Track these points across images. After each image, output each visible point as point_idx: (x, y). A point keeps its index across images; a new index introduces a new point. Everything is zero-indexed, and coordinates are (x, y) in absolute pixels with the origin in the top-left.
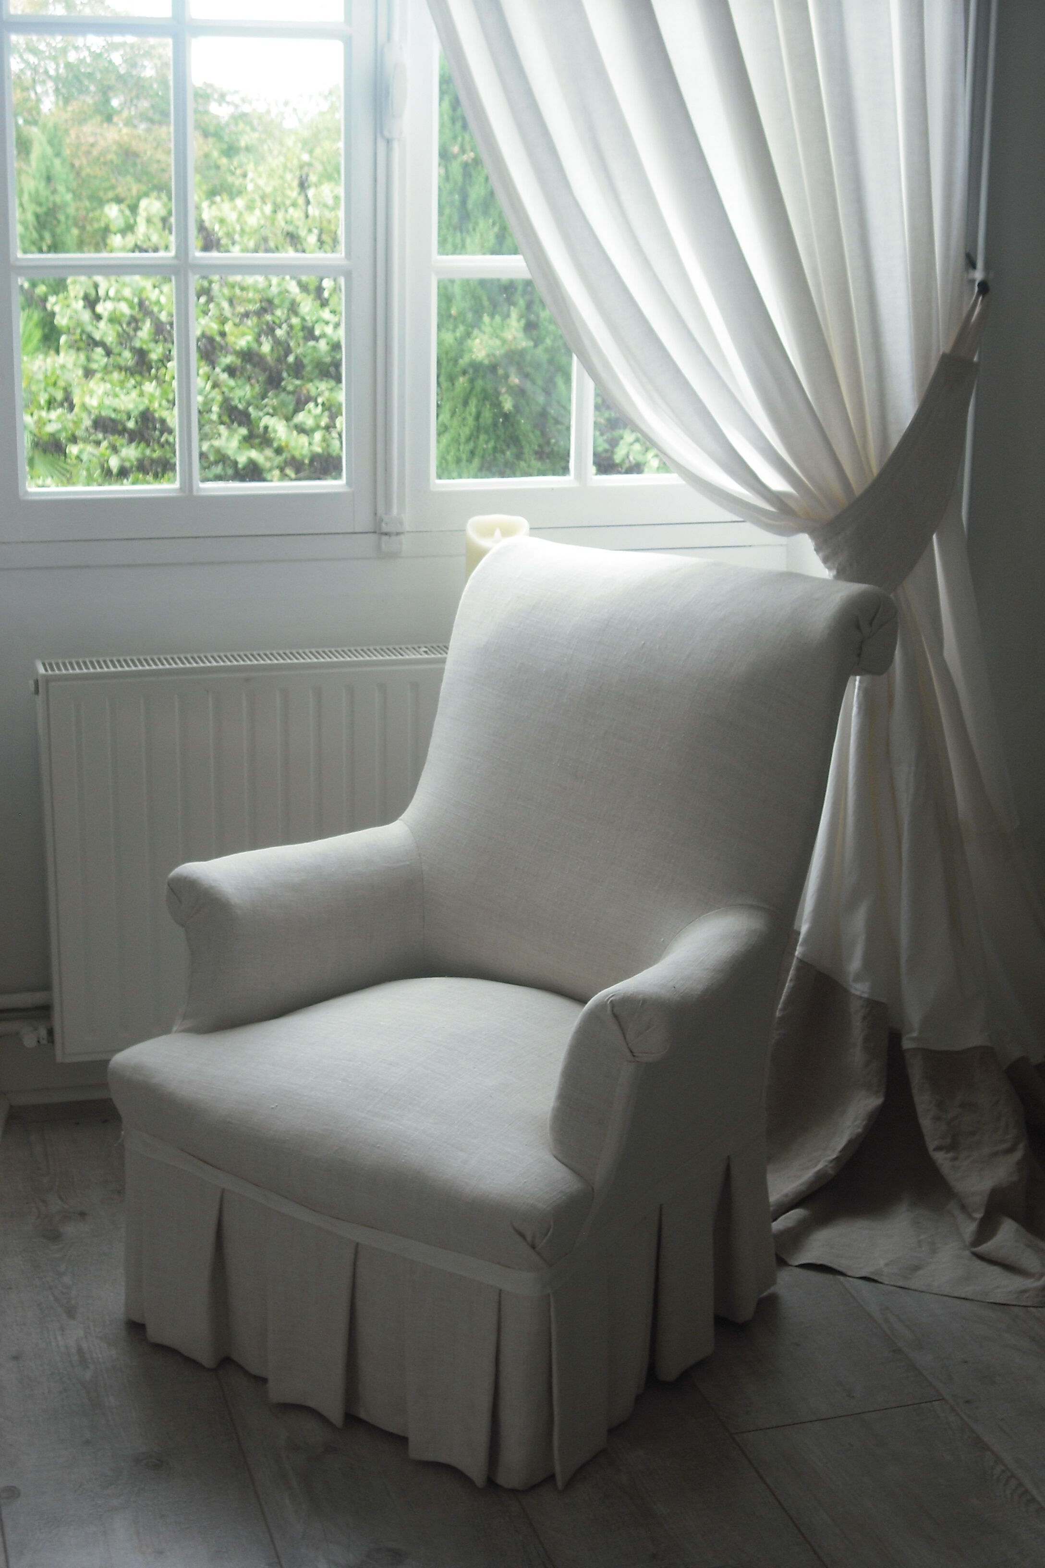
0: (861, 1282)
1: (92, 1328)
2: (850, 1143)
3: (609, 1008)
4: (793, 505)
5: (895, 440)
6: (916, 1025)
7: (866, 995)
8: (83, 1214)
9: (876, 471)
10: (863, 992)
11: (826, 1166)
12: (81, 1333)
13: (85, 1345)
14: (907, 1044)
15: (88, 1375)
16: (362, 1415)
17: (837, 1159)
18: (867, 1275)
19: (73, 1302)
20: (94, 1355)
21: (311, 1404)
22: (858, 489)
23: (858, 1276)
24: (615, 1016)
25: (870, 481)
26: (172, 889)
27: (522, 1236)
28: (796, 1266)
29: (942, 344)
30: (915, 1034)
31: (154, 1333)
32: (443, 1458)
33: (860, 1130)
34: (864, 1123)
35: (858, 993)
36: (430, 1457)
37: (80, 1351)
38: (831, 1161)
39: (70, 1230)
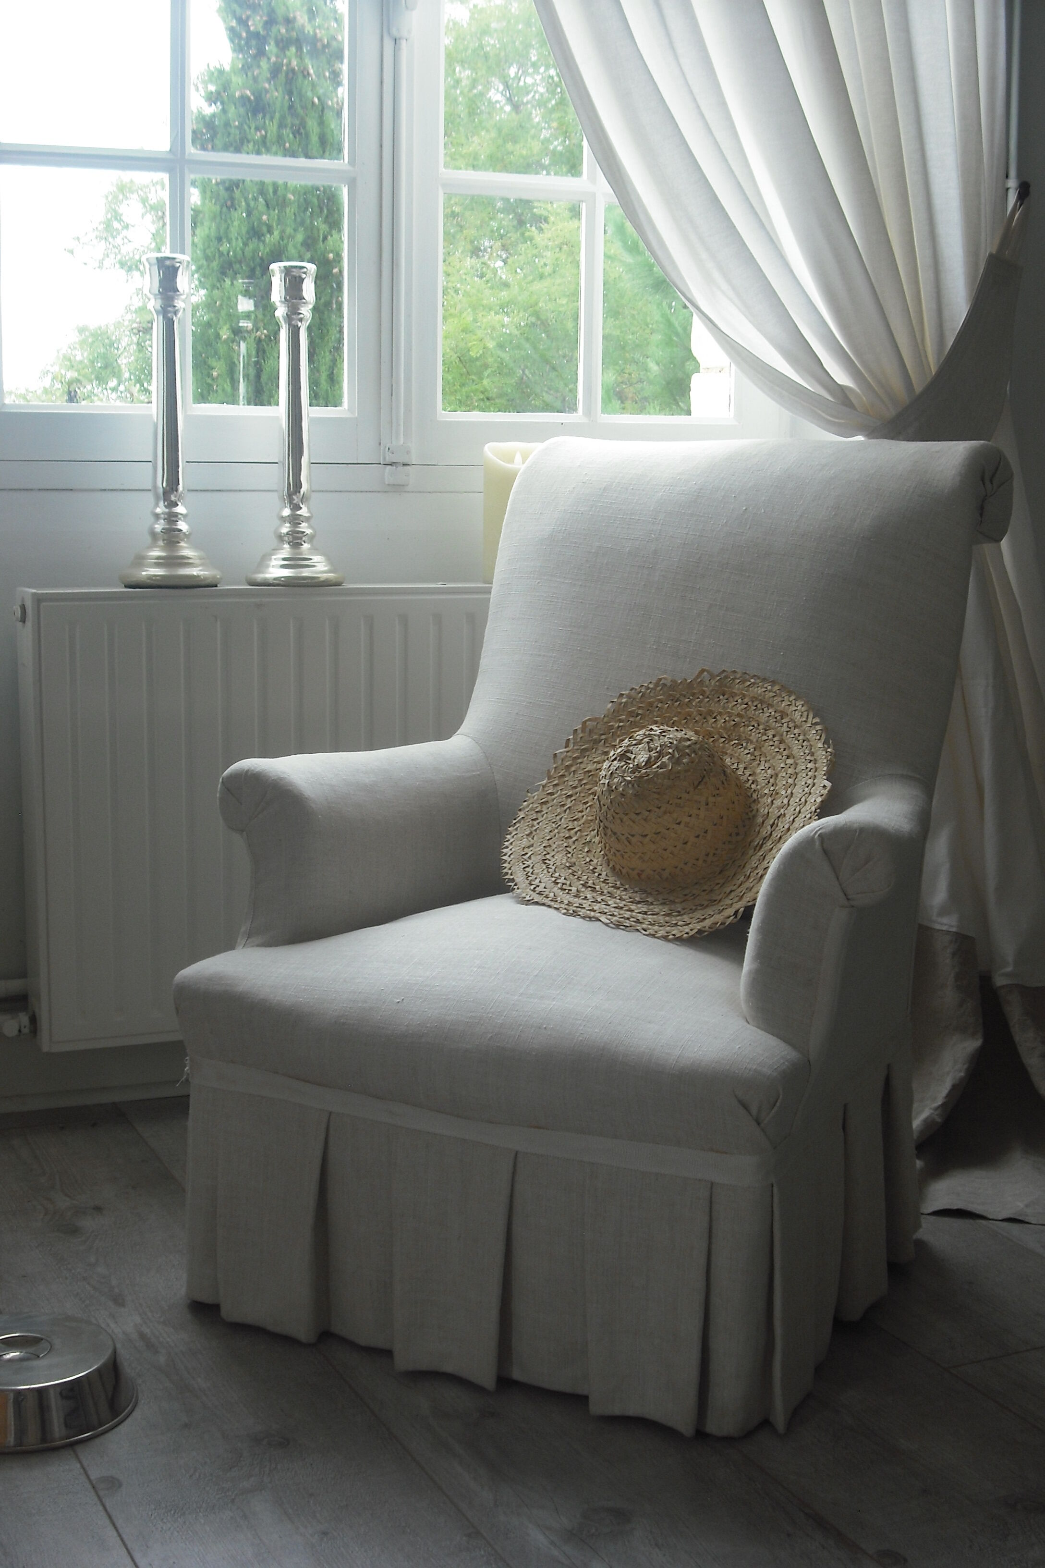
0: (1005, 1224)
1: (149, 1314)
2: (954, 1087)
3: (817, 843)
4: (854, 401)
5: (950, 341)
6: (1010, 959)
7: (954, 930)
8: (98, 1209)
9: (934, 370)
10: (951, 926)
11: (933, 1113)
12: (138, 1319)
13: (147, 1331)
14: (1000, 981)
15: (162, 1359)
16: (517, 1374)
17: (944, 1105)
18: (1012, 1216)
19: (116, 1290)
20: (161, 1339)
21: (449, 1368)
22: (918, 388)
23: (1000, 1219)
24: (825, 852)
25: (929, 379)
26: (228, 790)
27: (745, 1107)
28: (928, 1214)
29: (989, 246)
30: (1009, 969)
31: (230, 1311)
32: (633, 1410)
33: (962, 1074)
34: (966, 1066)
35: (945, 928)
36: (617, 1410)
37: (142, 1336)
38: (936, 1109)
39: (88, 1223)
